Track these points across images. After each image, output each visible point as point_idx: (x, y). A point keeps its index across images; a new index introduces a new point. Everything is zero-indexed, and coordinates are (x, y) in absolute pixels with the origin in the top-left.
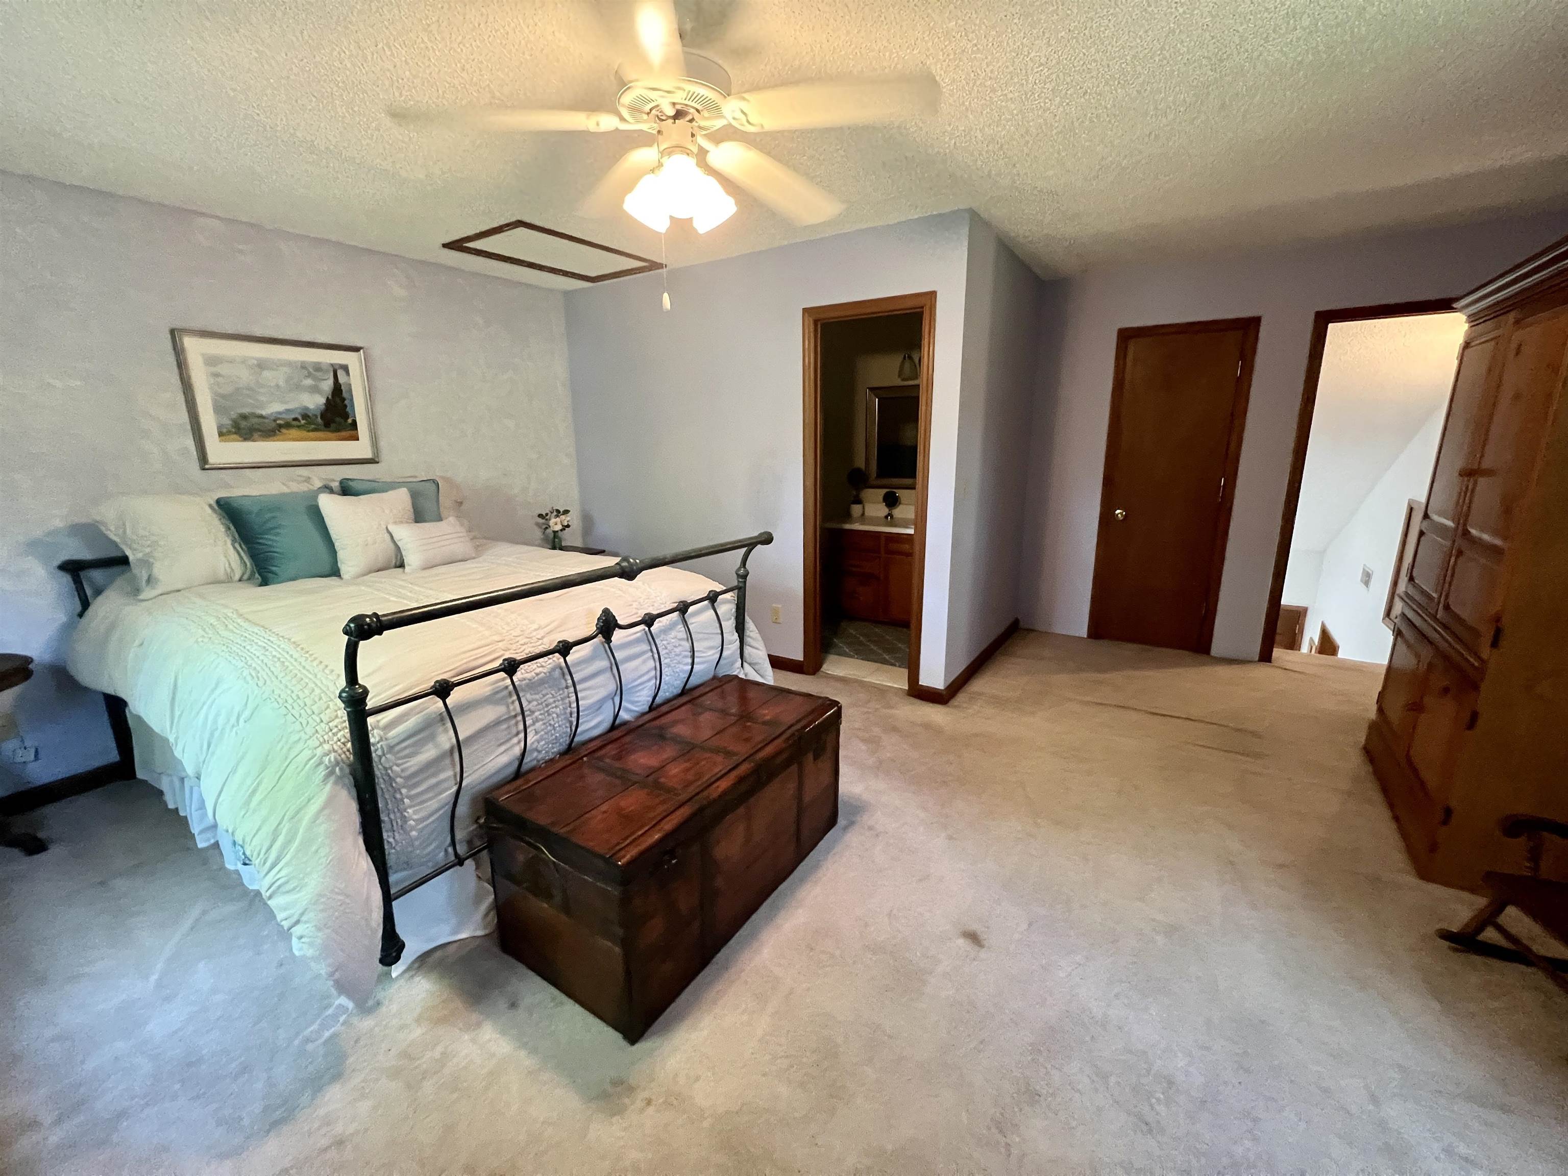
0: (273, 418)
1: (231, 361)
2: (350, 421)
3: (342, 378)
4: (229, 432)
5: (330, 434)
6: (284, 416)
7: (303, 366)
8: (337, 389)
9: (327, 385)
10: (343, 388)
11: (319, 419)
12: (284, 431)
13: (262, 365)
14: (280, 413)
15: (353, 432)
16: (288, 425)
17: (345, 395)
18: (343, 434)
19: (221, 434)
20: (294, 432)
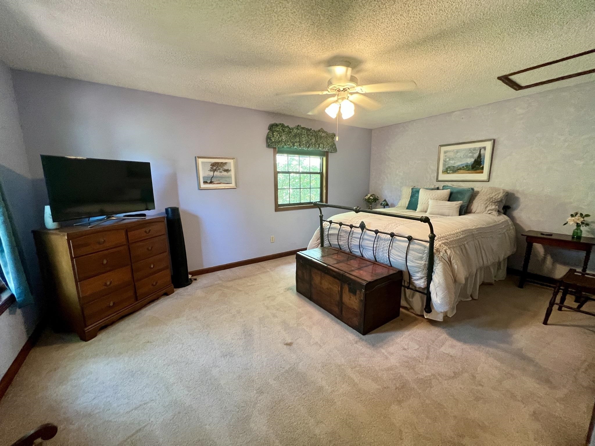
0: (456, 167)
1: (450, 151)
2: (481, 167)
3: (482, 152)
4: (445, 172)
5: (473, 171)
6: (460, 166)
7: (470, 149)
8: (480, 156)
9: (476, 155)
10: (482, 155)
11: (470, 167)
12: (459, 170)
13: (457, 151)
14: (459, 165)
15: (481, 171)
16: (460, 169)
17: (482, 157)
18: (478, 171)
19: (443, 172)
20: (462, 171)
